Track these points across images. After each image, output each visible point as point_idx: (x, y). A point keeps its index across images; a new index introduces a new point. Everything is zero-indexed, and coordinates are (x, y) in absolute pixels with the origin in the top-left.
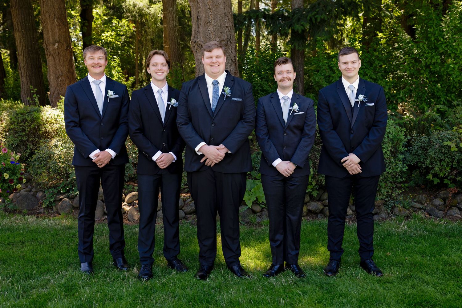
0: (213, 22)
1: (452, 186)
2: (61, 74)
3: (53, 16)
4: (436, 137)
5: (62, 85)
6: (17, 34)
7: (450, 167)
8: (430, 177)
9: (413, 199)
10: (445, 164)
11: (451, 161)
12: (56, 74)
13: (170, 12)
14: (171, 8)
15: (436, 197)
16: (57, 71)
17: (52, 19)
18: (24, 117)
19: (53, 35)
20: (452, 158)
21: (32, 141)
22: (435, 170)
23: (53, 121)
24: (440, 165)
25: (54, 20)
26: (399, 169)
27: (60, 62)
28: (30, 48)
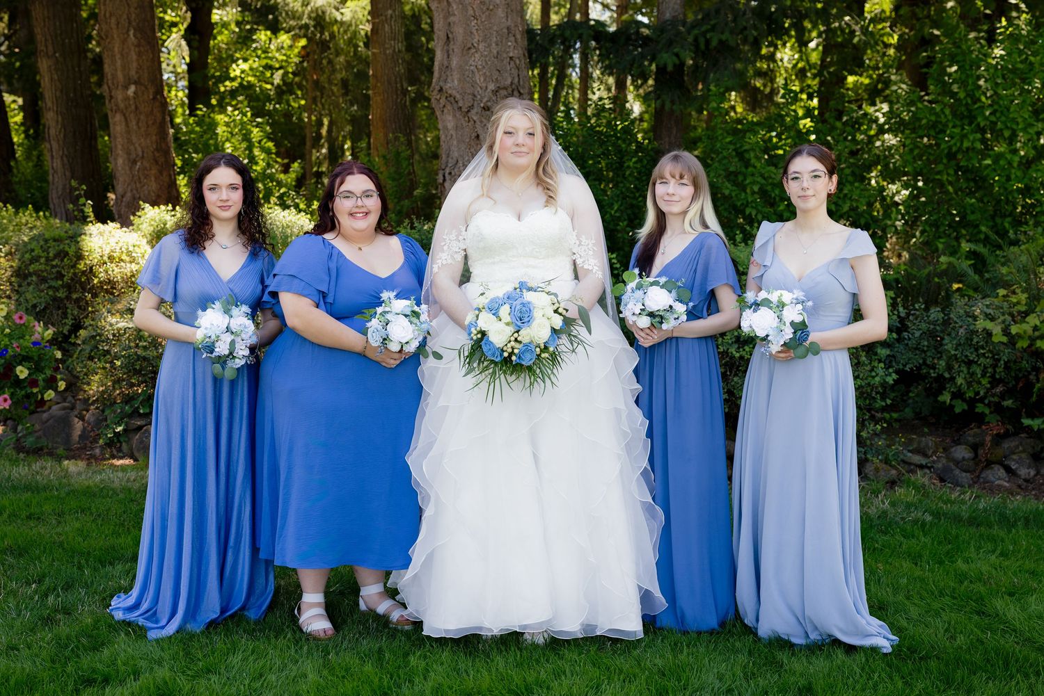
0: (481, 46)
1: (993, 419)
2: (140, 153)
3: (127, 25)
4: (962, 312)
5: (142, 178)
6: (44, 62)
7: (989, 377)
8: (946, 397)
9: (905, 445)
10: (979, 371)
11: (991, 365)
12: (129, 154)
13: (386, 20)
14: (390, 12)
15: (957, 442)
16: (132, 147)
17: (124, 31)
18: (61, 247)
19: (124, 67)
20: (993, 357)
21: (78, 301)
22: (956, 384)
23: (124, 257)
24: (969, 373)
25: (127, 32)
26: (877, 379)
27: (139, 128)
28: (72, 95)
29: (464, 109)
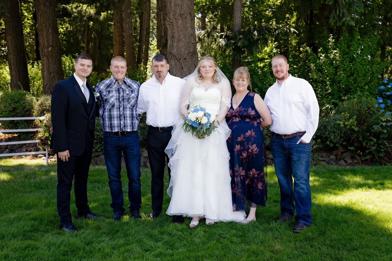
0: (183, 40)
1: (340, 148)
2: (53, 71)
3: (48, 26)
5: (53, 79)
7: (340, 136)
8: (328, 143)
9: (318, 155)
11: (340, 133)
12: (49, 70)
15: (331, 154)
16: (50, 68)
17: (48, 29)
19: (47, 41)
20: (341, 131)
22: (331, 139)
24: (334, 135)
25: (49, 29)
27: (52, 62)
28: (19, 49)
29: (178, 59)
